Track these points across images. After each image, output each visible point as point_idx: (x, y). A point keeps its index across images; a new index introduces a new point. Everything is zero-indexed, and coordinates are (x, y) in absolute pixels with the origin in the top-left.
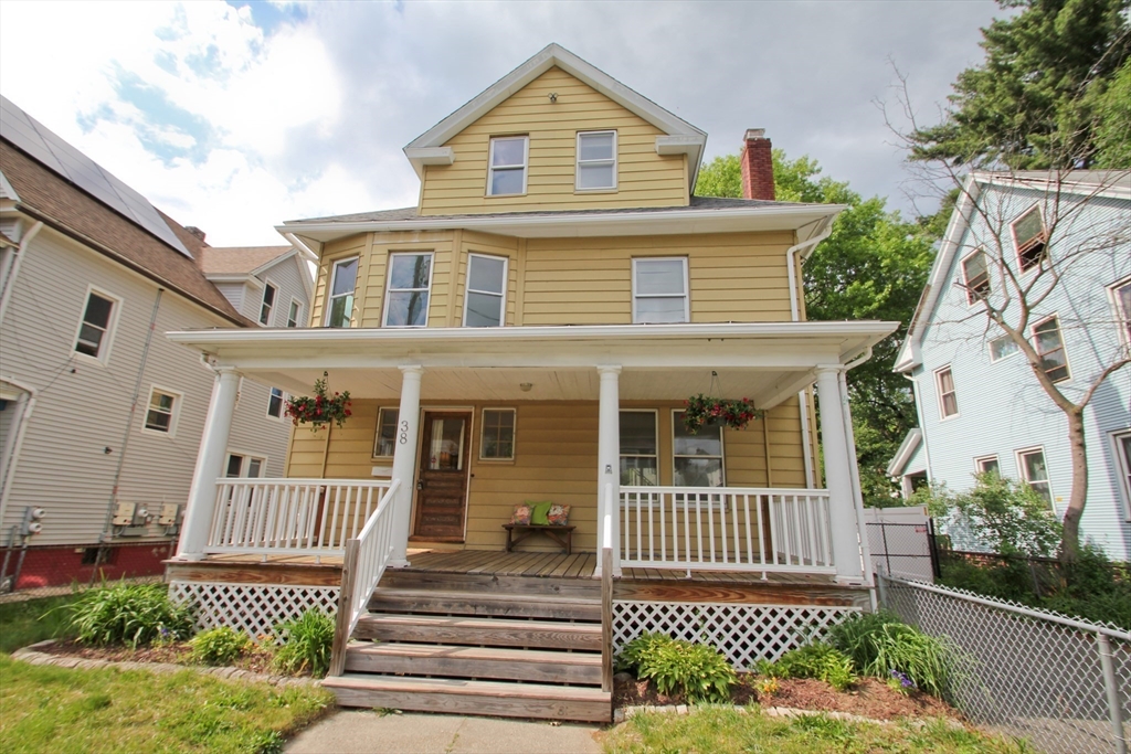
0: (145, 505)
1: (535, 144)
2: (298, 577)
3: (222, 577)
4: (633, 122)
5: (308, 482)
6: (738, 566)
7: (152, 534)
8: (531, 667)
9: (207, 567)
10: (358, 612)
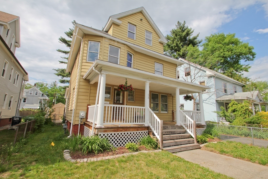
1: (137, 29)
2: (131, 129)
3: (113, 131)
4: (155, 33)
8: (187, 142)
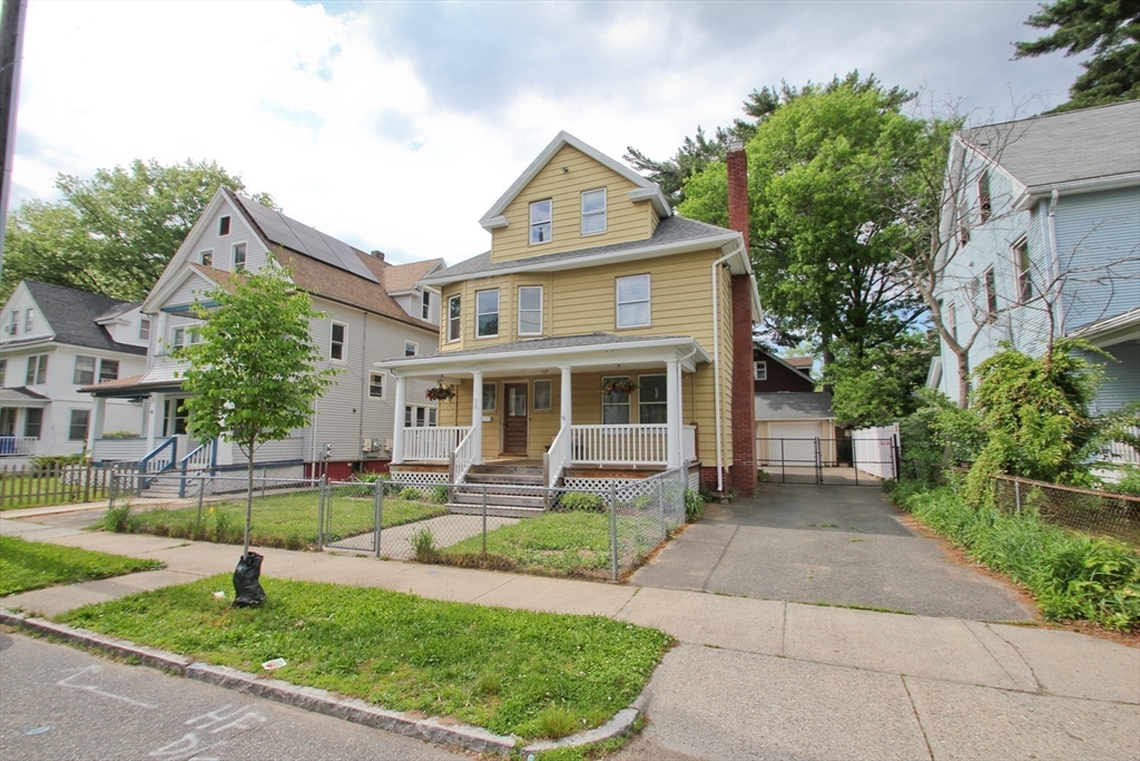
0: (377, 440)
1: (556, 205)
3: (410, 470)
4: (617, 179)
5: (448, 428)
6: (623, 462)
7: (382, 455)
9: (404, 465)
10: (458, 480)
